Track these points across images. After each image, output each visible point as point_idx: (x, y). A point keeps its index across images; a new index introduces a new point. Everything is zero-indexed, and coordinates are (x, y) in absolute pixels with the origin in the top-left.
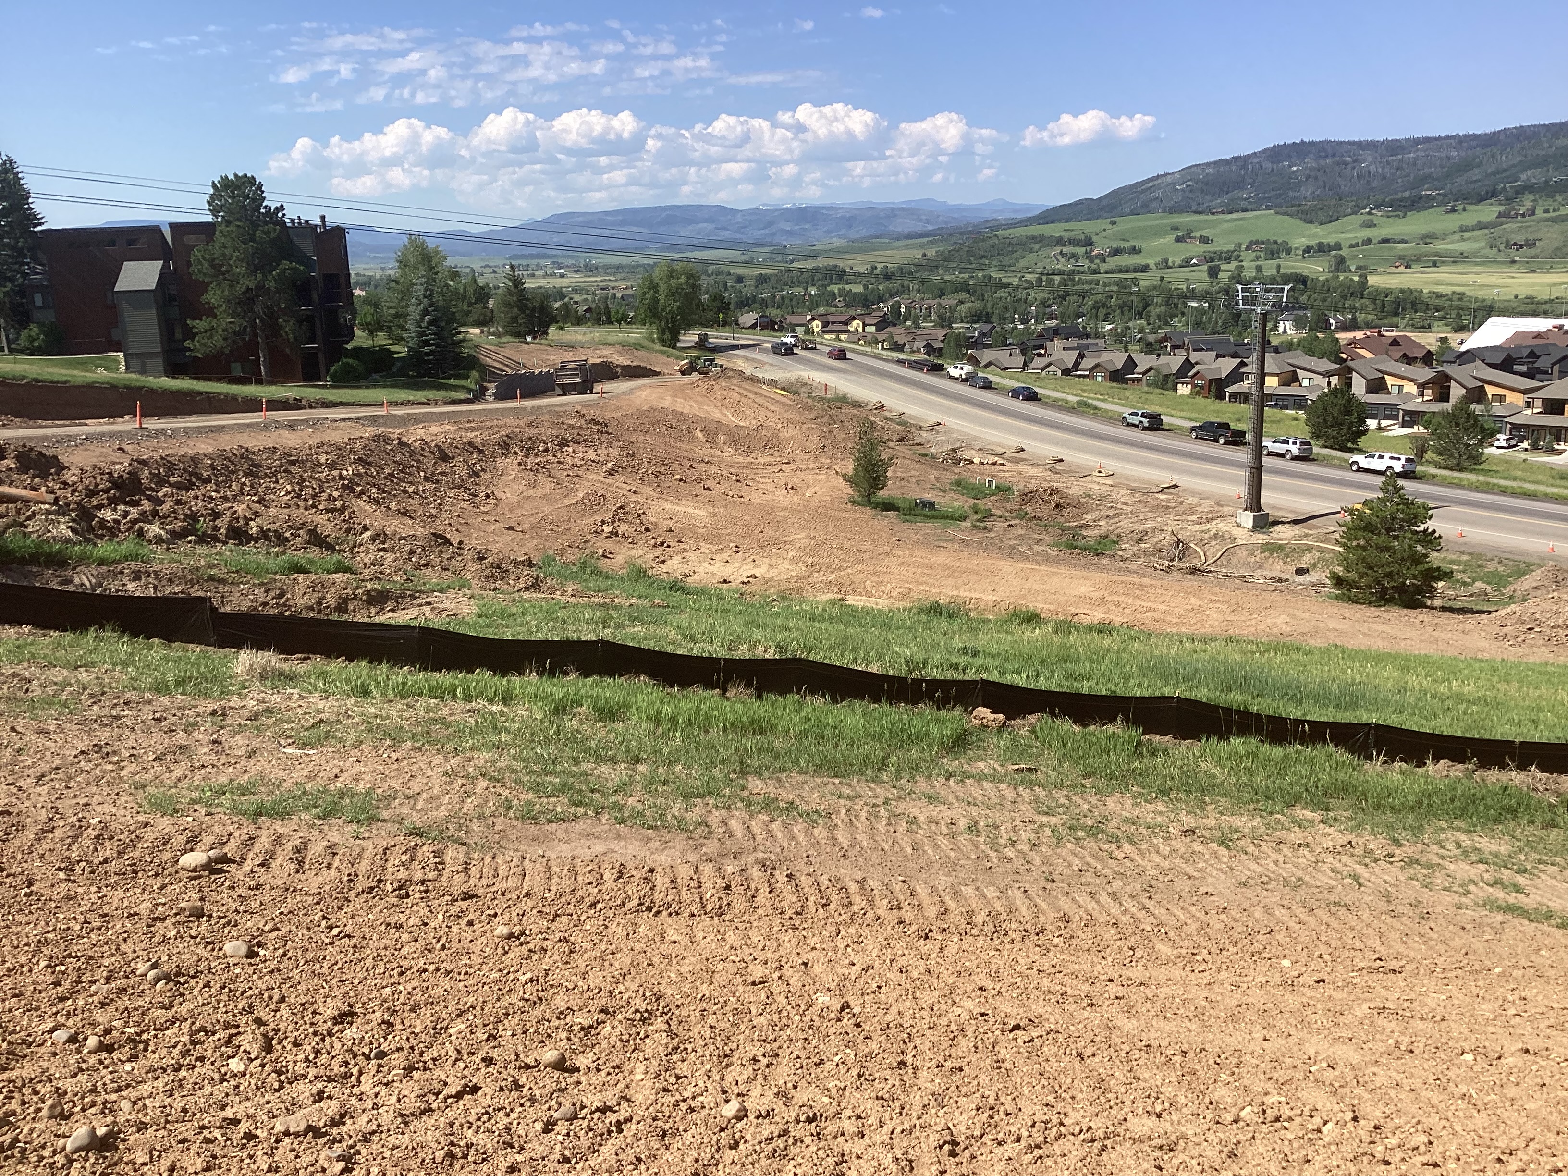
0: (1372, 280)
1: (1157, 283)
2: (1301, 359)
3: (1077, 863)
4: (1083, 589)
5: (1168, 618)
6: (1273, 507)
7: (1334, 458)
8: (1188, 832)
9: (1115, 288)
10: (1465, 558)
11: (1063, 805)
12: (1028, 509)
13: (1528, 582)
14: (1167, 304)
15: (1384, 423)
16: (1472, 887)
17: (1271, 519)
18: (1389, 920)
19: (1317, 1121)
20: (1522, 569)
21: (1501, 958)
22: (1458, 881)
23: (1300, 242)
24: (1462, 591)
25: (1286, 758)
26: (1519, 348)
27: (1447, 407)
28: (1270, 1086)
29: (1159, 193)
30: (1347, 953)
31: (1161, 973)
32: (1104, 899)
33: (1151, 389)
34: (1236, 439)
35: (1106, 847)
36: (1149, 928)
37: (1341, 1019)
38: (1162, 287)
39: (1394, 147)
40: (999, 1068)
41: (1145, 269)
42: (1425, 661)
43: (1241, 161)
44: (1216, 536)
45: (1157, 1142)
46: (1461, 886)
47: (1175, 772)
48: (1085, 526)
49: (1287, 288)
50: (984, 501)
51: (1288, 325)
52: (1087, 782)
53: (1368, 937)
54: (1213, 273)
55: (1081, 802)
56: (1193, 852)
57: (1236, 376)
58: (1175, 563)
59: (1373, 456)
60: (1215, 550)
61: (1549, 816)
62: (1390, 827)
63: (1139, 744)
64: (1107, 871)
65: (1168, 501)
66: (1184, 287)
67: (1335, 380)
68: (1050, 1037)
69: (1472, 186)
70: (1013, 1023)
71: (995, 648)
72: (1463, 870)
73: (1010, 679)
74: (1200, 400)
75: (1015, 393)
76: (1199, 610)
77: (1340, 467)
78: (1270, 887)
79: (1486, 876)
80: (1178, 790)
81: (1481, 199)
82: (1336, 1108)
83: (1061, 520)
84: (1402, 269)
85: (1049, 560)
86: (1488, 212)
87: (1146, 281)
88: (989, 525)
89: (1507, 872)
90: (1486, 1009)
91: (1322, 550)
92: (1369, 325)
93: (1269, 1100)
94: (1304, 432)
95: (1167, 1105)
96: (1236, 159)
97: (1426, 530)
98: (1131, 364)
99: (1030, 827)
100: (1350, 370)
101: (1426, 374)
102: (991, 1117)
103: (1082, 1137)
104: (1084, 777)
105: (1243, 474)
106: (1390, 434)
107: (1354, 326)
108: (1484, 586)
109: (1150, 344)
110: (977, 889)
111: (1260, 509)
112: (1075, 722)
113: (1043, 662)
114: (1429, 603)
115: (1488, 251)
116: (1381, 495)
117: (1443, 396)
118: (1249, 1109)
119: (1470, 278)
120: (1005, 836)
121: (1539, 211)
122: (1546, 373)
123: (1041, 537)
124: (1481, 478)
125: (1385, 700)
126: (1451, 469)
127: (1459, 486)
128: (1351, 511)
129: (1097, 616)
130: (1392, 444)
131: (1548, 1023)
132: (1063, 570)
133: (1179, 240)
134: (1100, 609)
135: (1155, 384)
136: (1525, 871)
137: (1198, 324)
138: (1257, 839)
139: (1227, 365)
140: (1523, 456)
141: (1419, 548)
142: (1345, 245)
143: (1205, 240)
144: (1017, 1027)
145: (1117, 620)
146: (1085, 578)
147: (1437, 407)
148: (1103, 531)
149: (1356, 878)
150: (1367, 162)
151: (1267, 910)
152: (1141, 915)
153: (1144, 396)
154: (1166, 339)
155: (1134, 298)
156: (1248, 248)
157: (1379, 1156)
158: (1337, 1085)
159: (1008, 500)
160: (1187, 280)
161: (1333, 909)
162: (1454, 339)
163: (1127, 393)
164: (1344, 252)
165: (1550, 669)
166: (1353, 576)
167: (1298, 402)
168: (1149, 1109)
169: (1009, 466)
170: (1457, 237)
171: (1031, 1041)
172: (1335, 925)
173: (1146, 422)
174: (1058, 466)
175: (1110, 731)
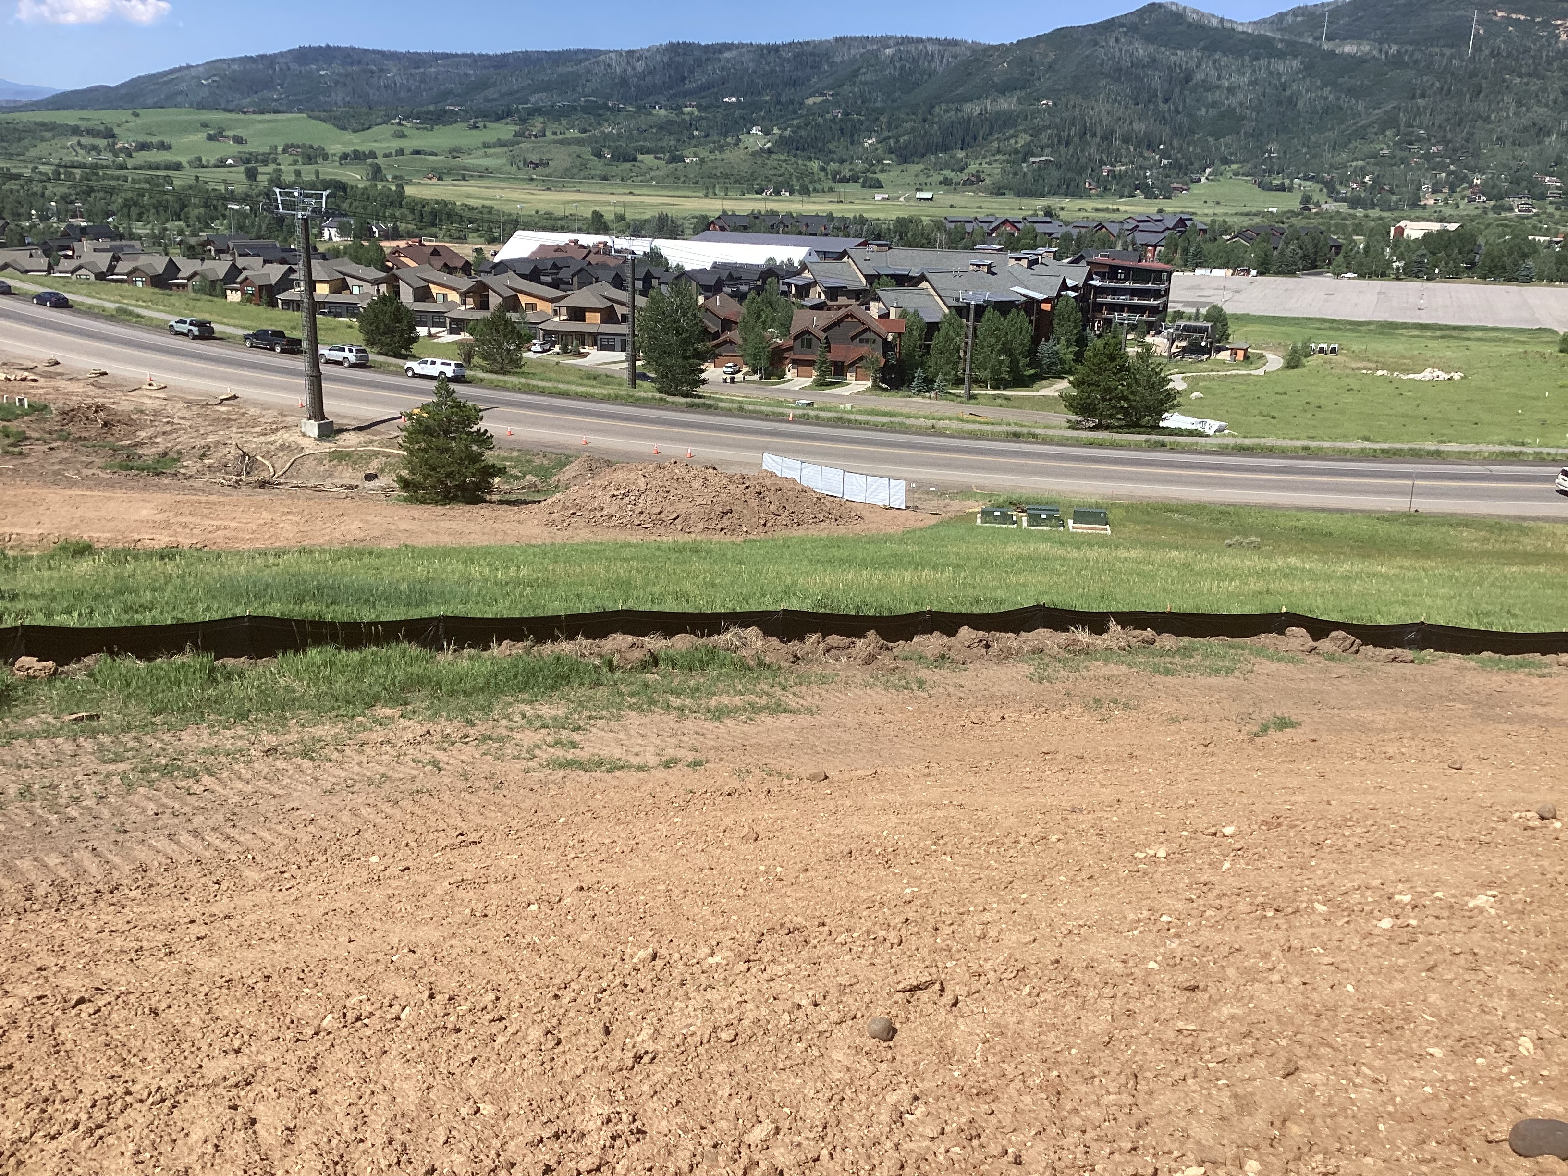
0: (409, 190)
1: (192, 182)
2: (350, 267)
3: (152, 807)
4: (144, 512)
5: (241, 535)
6: (338, 415)
7: (390, 365)
8: (270, 751)
9: (147, 186)
10: (516, 454)
11: (132, 749)
12: (71, 429)
13: (568, 473)
14: (206, 206)
15: (434, 330)
16: (537, 752)
17: (336, 427)
18: (468, 796)
19: (396, 1008)
20: (563, 462)
21: (565, 809)
22: (525, 748)
23: (336, 148)
24: (516, 485)
25: (363, 662)
26: (543, 260)
27: (487, 314)
28: (352, 988)
29: (184, 86)
30: (431, 836)
31: (246, 901)
32: (184, 838)
33: (198, 296)
34: (292, 347)
35: (184, 784)
36: (234, 858)
37: (424, 901)
38: (197, 186)
39: (416, 60)
40: (58, 1052)
41: (178, 167)
42: (486, 552)
43: (268, 60)
44: (282, 447)
45: (233, 1080)
46: (528, 752)
47: (252, 692)
48: (140, 444)
49: (325, 193)
50: (16, 423)
51: (333, 231)
52: (158, 720)
53: (450, 816)
54: (252, 175)
55: (153, 741)
56: (277, 771)
57: (286, 283)
58: (243, 477)
59: (426, 362)
60: (284, 461)
61: (594, 677)
62: (464, 710)
63: (212, 670)
64: (186, 809)
65: (228, 413)
66: (222, 188)
67: (383, 288)
68: (120, 1001)
69: (489, 105)
70: (76, 997)
71: (37, 588)
72: (528, 737)
73: (59, 620)
74: (251, 307)
75: (41, 299)
76: (272, 523)
77: (397, 374)
78: (355, 789)
79: (548, 739)
80: (257, 710)
81: (498, 118)
82: (415, 990)
83: (110, 439)
84: (435, 181)
85: (99, 483)
86: (506, 130)
87: (180, 180)
88: (25, 449)
89: (564, 732)
90: (550, 859)
91: (388, 456)
92: (409, 235)
93: (350, 1003)
94: (359, 339)
95: (246, 1037)
96: (262, 57)
97: (478, 431)
98: (173, 269)
99: (95, 778)
100: (397, 278)
101: (466, 283)
102: (43, 1111)
103: (151, 1100)
104: (154, 714)
105: (303, 383)
106: (440, 340)
107: (395, 235)
108: (534, 479)
109: (191, 248)
110: (36, 859)
111: (323, 418)
112: (139, 657)
113: (96, 597)
114: (488, 498)
115: (508, 168)
116: (435, 399)
117: (483, 305)
118: (330, 1017)
119: (497, 193)
120: (66, 795)
121: (549, 133)
122: (567, 283)
123: (90, 459)
124: (523, 380)
125: (451, 592)
126: (496, 373)
127: (504, 388)
128: (410, 416)
129: (162, 540)
130: (442, 351)
131: (600, 858)
132: (119, 494)
133: (210, 138)
134: (166, 532)
135: (201, 290)
136: (579, 728)
137: (241, 228)
138: (339, 744)
139: (276, 271)
140: (556, 359)
141: (475, 448)
142: (379, 154)
143: (239, 140)
144: (81, 1001)
145: (185, 541)
146: (144, 501)
147: (479, 315)
148: (161, 449)
149: (435, 763)
150: (392, 73)
151: (354, 813)
152: (225, 846)
153: (191, 303)
154: (208, 242)
155: (169, 197)
156: (284, 151)
157: (450, 1026)
158: (416, 967)
159: (46, 420)
160: (224, 181)
161: (417, 798)
162: (488, 250)
163: (173, 300)
164: (380, 161)
165: (589, 547)
166: (418, 478)
167: (351, 310)
168: (227, 1047)
169: (42, 382)
170: (481, 152)
171: (98, 1010)
172: (420, 812)
173: (195, 330)
174: (102, 380)
175: (179, 662)
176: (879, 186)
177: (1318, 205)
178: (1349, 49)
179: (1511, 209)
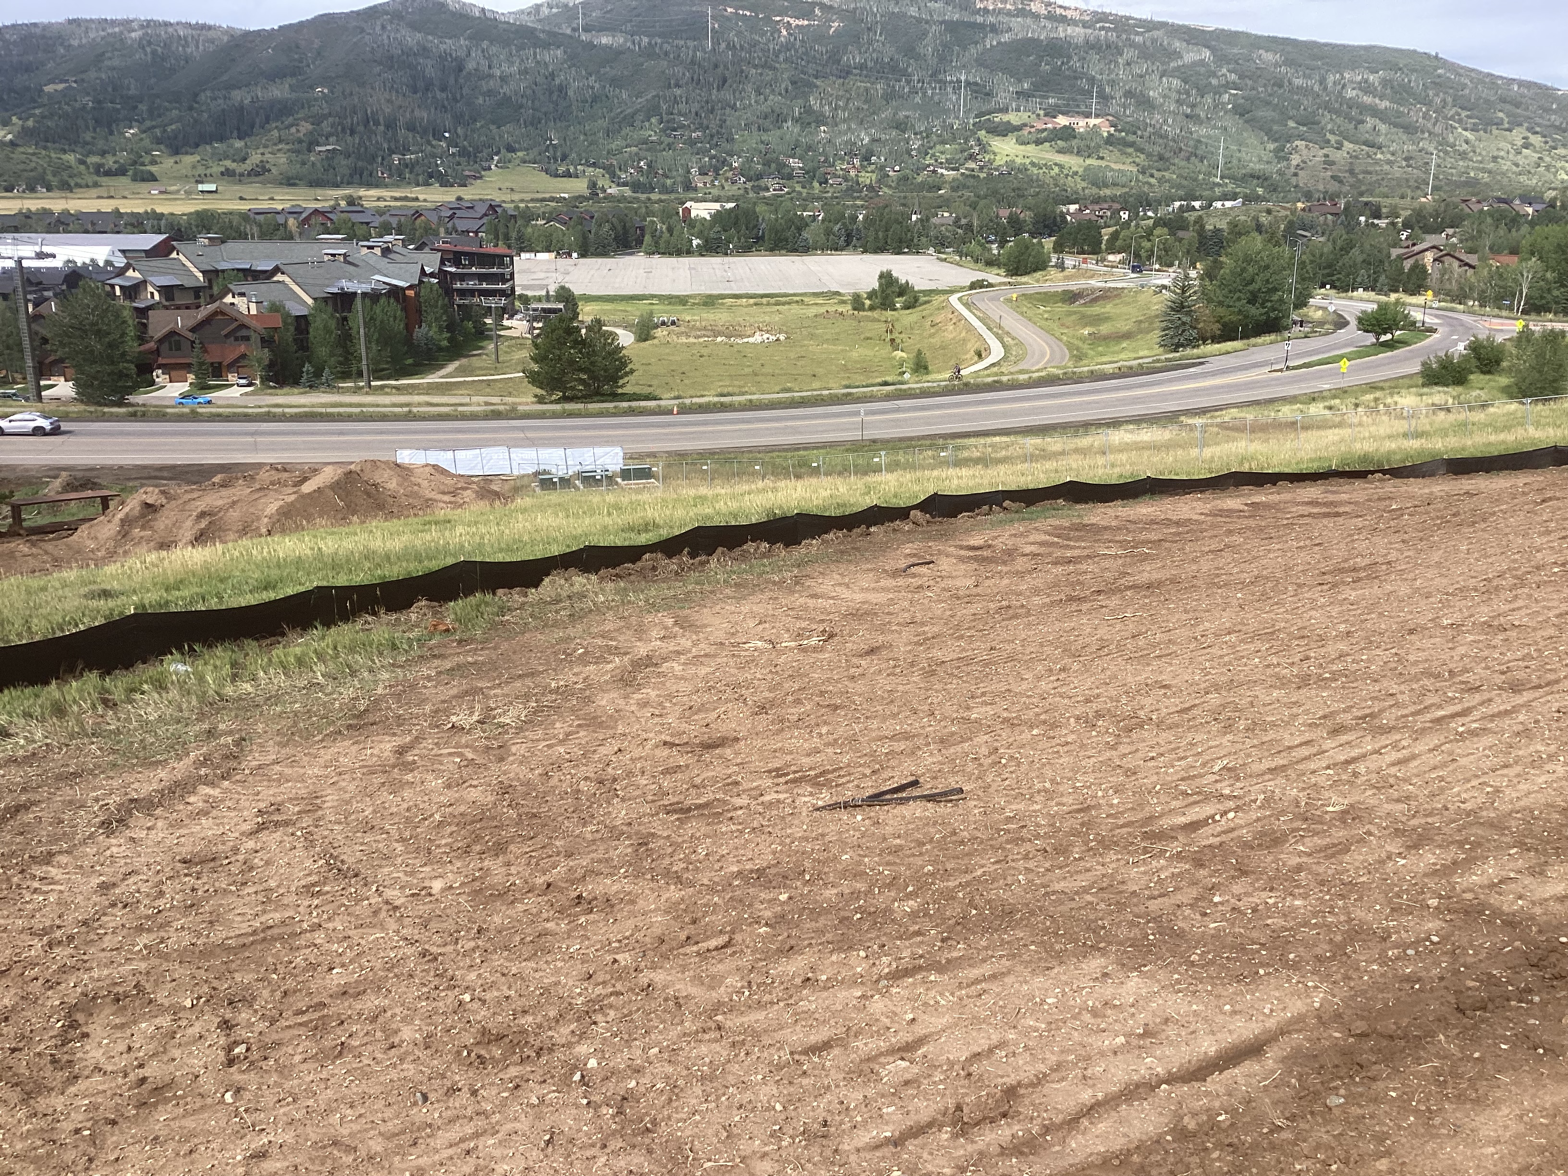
176: (152, 178)
177: (604, 190)
178: (605, 40)
179: (768, 190)
